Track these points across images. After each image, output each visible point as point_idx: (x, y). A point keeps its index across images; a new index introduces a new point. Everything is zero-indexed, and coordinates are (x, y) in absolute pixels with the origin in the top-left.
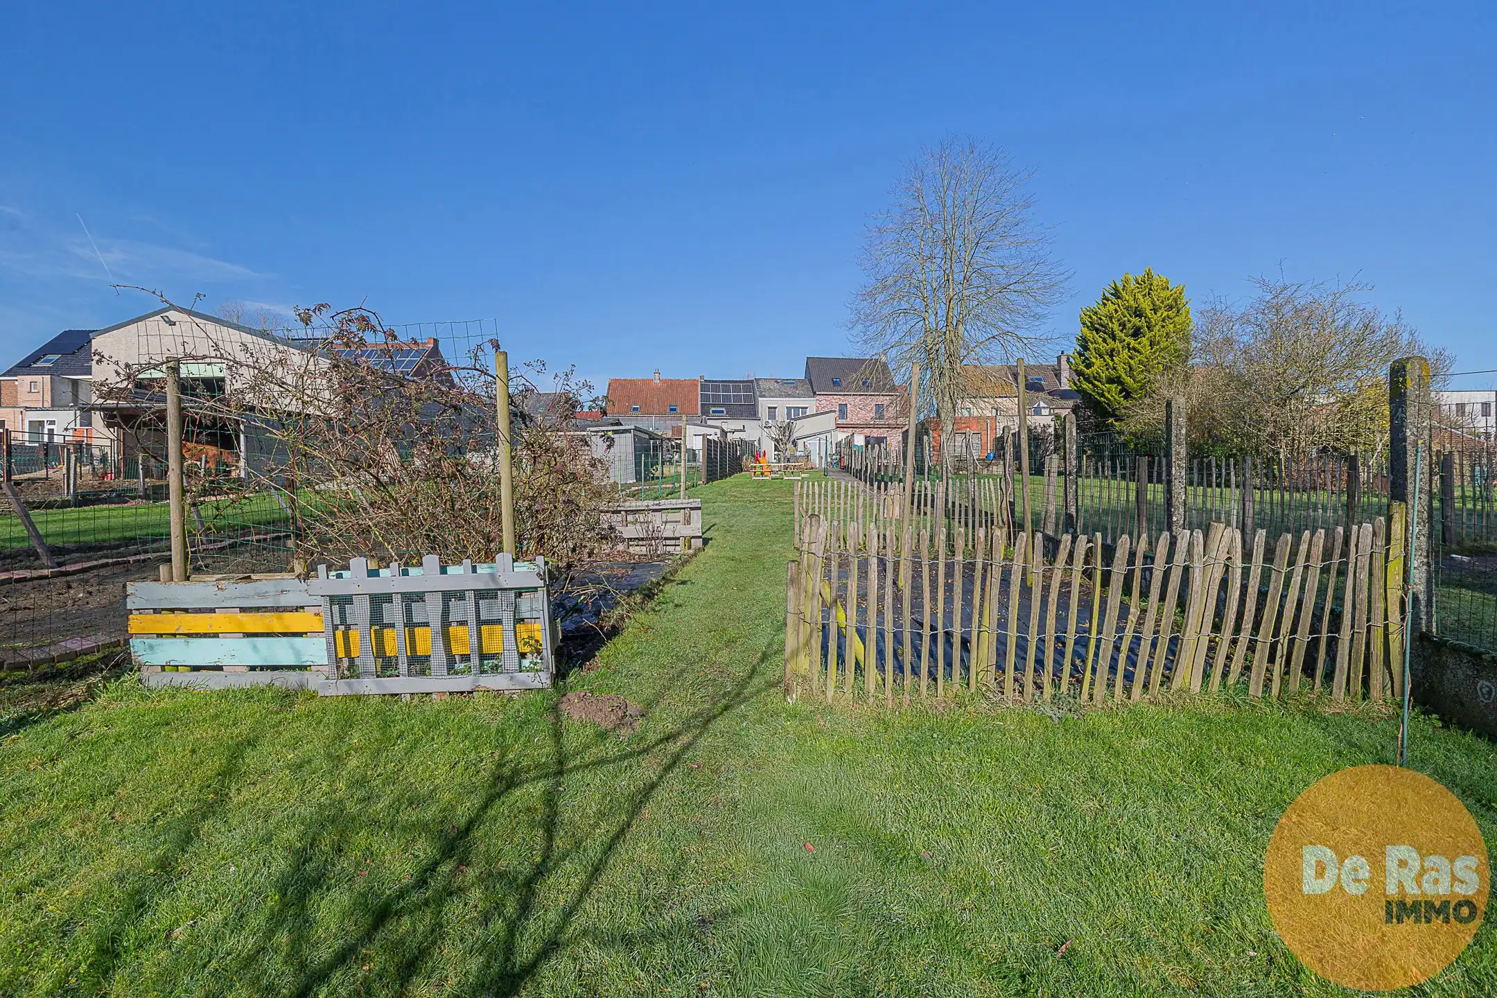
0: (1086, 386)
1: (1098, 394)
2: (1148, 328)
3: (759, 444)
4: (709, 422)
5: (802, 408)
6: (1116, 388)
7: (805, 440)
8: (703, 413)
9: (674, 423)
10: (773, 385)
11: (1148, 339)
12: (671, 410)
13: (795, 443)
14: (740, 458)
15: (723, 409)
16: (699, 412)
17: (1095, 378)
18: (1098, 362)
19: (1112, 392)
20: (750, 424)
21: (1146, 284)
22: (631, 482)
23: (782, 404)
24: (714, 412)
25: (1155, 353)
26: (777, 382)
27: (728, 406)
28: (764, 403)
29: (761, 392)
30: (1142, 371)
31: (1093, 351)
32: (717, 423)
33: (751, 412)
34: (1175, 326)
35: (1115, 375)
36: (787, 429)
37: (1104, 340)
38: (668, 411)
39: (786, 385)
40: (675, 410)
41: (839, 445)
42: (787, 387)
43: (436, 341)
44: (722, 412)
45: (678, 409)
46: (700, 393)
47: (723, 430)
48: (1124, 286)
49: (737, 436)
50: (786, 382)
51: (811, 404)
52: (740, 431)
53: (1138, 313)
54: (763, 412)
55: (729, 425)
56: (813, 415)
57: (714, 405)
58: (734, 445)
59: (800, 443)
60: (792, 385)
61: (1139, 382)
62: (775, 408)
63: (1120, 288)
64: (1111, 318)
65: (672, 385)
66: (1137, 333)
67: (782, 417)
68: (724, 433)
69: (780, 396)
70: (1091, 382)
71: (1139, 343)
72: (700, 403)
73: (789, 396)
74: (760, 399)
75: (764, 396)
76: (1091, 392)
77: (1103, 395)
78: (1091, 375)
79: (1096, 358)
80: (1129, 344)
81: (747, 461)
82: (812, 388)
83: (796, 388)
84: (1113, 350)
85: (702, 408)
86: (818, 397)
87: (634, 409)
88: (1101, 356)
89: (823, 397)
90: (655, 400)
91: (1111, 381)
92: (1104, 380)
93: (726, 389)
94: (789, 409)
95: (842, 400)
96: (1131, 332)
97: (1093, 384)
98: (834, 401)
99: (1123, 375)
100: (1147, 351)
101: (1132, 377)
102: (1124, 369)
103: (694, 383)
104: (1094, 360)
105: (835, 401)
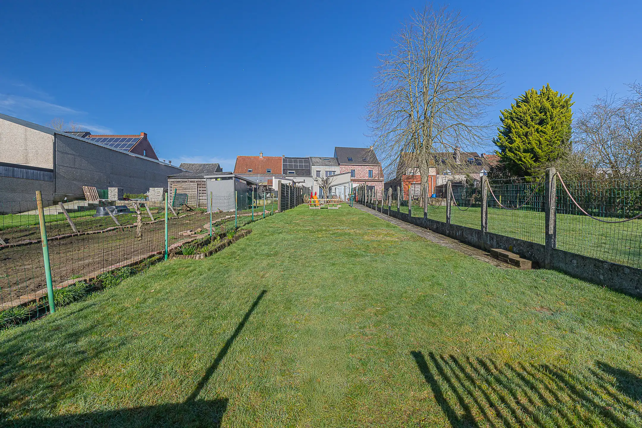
0: (509, 154)
1: (517, 159)
2: (551, 119)
3: (312, 189)
4: (287, 178)
5: (333, 171)
6: (530, 156)
7: (336, 187)
8: (284, 173)
9: (269, 178)
10: (318, 160)
11: (550, 125)
12: (268, 171)
13: (330, 189)
14: (302, 196)
15: (294, 171)
16: (282, 173)
17: (516, 150)
18: (518, 140)
19: (527, 158)
20: (307, 179)
21: (546, 94)
22: (232, 210)
23: (323, 169)
24: (289, 173)
25: (555, 134)
26: (321, 159)
27: (296, 170)
28: (314, 169)
29: (313, 163)
30: (547, 145)
31: (514, 133)
32: (291, 178)
33: (308, 173)
34: (566, 118)
35: (530, 147)
36: (326, 182)
37: (521, 127)
38: (267, 172)
39: (325, 160)
40: (270, 171)
41: (355, 189)
42: (325, 161)
43: (145, 135)
44: (294, 173)
46: (282, 163)
47: (293, 182)
48: (531, 95)
49: (300, 184)
50: (325, 159)
51: (337, 169)
52: (302, 182)
53: (543, 110)
54: (314, 173)
55: (297, 179)
56: (339, 175)
57: (290, 170)
58: (299, 189)
59: (333, 188)
60: (328, 160)
61: (545, 151)
62: (320, 171)
63: (529, 96)
64: (525, 114)
65: (269, 159)
66: (542, 122)
67: (323, 175)
68: (294, 183)
69: (322, 165)
70: (513, 152)
71: (545, 128)
72: (282, 168)
73: (326, 165)
74: (312, 167)
75: (314, 165)
76: (513, 158)
77: (521, 160)
78: (514, 148)
79: (516, 138)
80: (537, 129)
81: (306, 198)
82: (338, 162)
83: (330, 161)
84: (527, 133)
85: (284, 171)
86: (341, 166)
87: (249, 171)
88: (519, 137)
89: (343, 166)
90: (260, 167)
91: (525, 151)
92: (522, 151)
93: (296, 162)
94: (327, 172)
95: (353, 168)
96: (538, 122)
97: (514, 153)
98: (348, 168)
99: (536, 147)
100: (550, 132)
101: (541, 148)
102: (536, 143)
103: (279, 159)
104: (515, 139)
105: (350, 168)
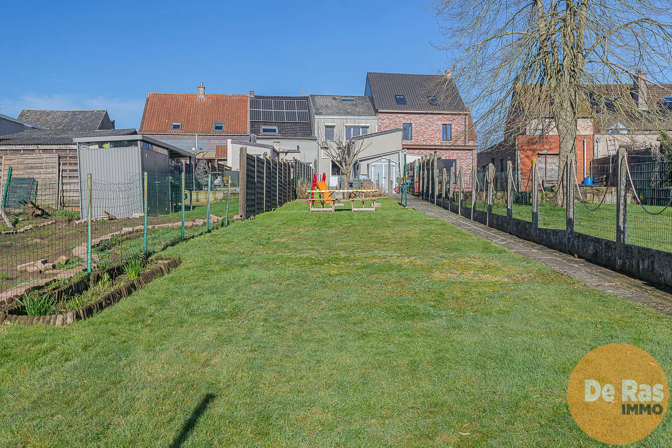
3: (315, 166)
4: (258, 142)
5: (363, 127)
7: (369, 162)
8: (252, 132)
9: (219, 142)
10: (329, 102)
12: (217, 128)
13: (356, 167)
14: (294, 182)
15: (275, 127)
16: (249, 130)
20: (304, 144)
22: (137, 215)
23: (340, 123)
24: (265, 130)
26: (335, 99)
27: (281, 124)
28: (320, 122)
29: (317, 109)
32: (270, 142)
33: (306, 131)
36: (347, 150)
38: (213, 129)
39: (345, 102)
40: (221, 128)
41: (411, 167)
42: (345, 105)
44: (274, 131)
45: (224, 129)
46: (249, 109)
47: (274, 150)
49: (289, 157)
50: (344, 99)
51: (372, 123)
52: (294, 151)
54: (319, 131)
55: (282, 145)
56: (376, 134)
57: (265, 123)
58: (287, 166)
59: (363, 165)
60: (351, 102)
62: (334, 127)
65: (219, 101)
67: (340, 135)
68: (276, 153)
69: (338, 114)
72: (249, 120)
73: (348, 114)
74: (316, 116)
75: (320, 114)
81: (303, 186)
82: (374, 106)
83: (355, 105)
85: (252, 126)
86: (381, 116)
87: (176, 127)
89: (385, 116)
90: (199, 117)
93: (278, 106)
94: (348, 128)
95: (407, 119)
98: (397, 120)
103: (242, 99)
105: (400, 120)
